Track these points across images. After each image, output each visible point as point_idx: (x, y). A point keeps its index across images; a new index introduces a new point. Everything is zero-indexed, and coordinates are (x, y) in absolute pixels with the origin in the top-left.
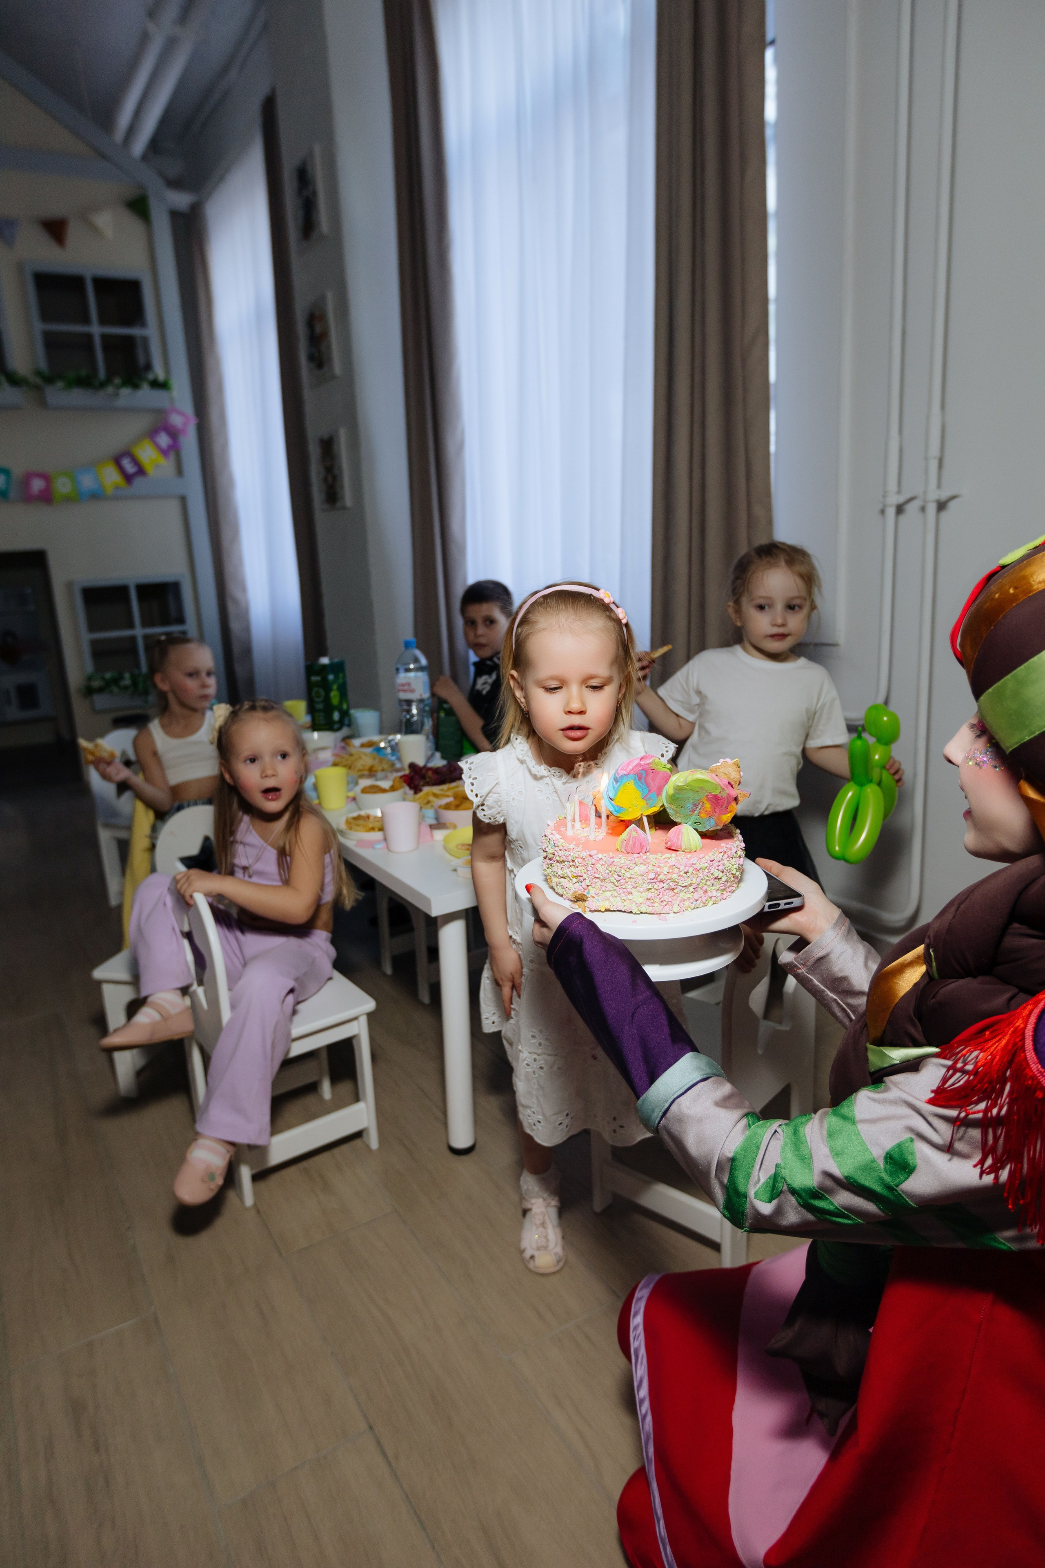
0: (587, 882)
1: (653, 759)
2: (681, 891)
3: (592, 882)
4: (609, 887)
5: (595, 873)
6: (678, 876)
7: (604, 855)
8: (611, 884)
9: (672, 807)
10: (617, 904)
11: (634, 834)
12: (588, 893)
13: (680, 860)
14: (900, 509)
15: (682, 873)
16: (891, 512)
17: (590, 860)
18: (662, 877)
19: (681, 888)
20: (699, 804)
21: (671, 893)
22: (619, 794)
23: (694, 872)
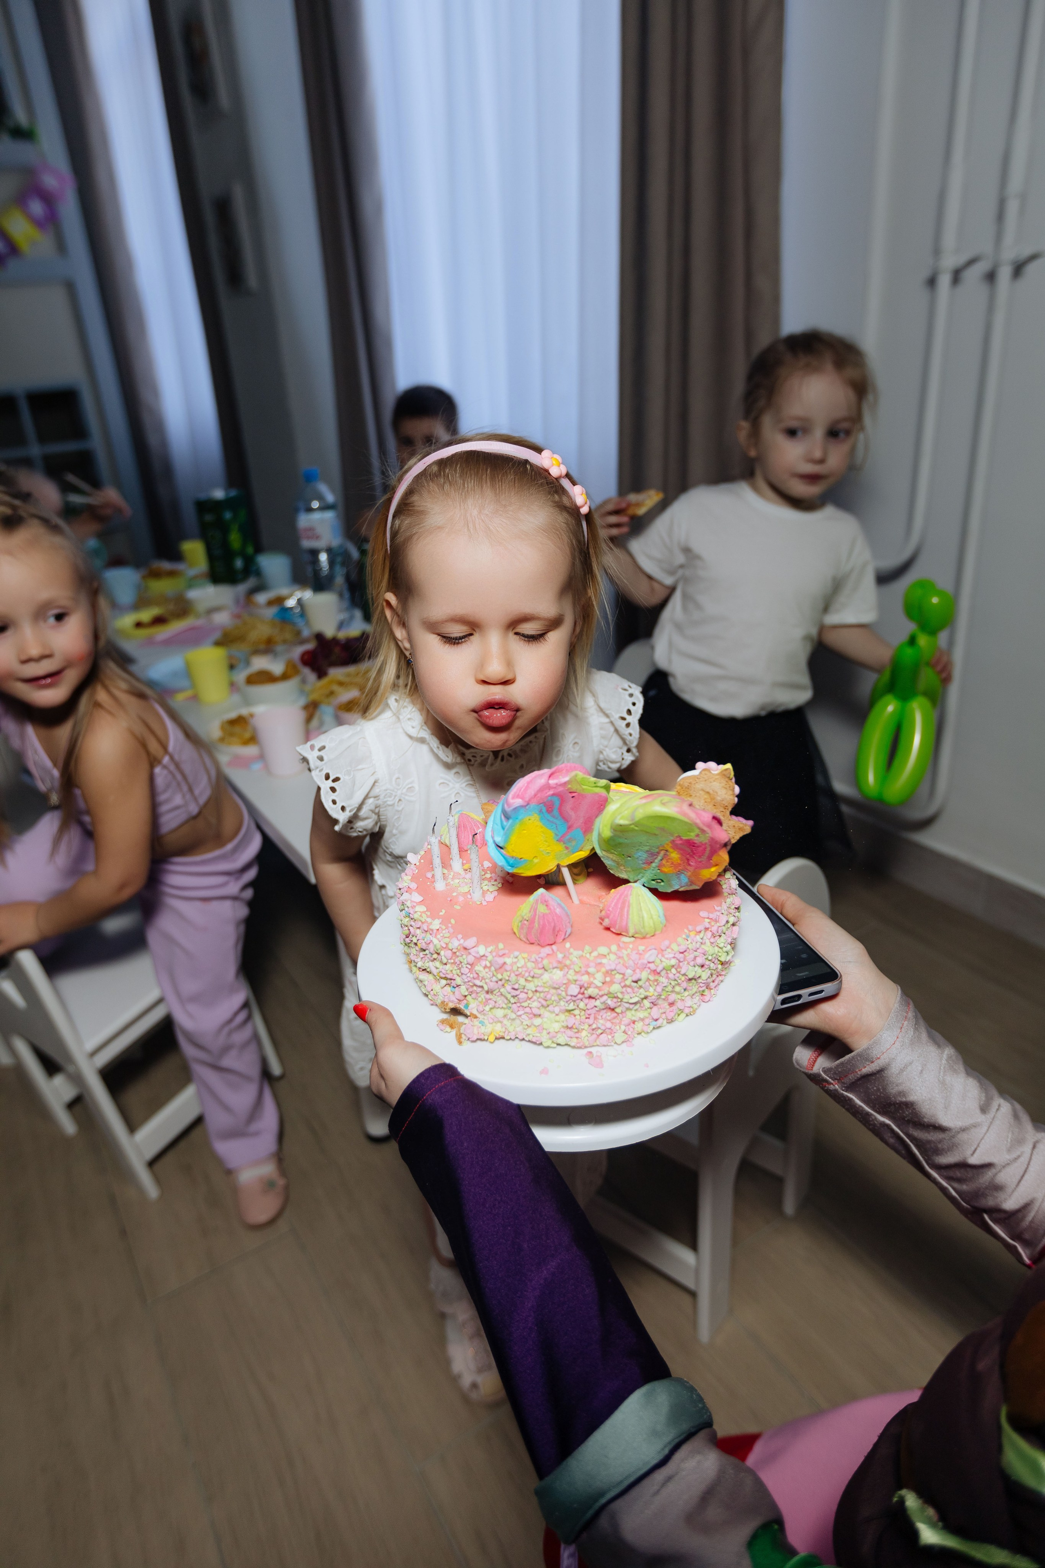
0: (463, 990)
1: (573, 773)
2: (628, 1009)
3: (471, 990)
4: (500, 1002)
5: (474, 978)
6: (622, 987)
7: (489, 949)
8: (503, 998)
9: (611, 856)
10: (516, 1028)
11: (542, 909)
12: (467, 1006)
13: (626, 958)
14: (957, 276)
15: (628, 983)
16: (945, 280)
17: (464, 957)
18: (591, 991)
19: (627, 1005)
20: (658, 853)
21: (609, 1015)
22: (513, 838)
23: (652, 978)
